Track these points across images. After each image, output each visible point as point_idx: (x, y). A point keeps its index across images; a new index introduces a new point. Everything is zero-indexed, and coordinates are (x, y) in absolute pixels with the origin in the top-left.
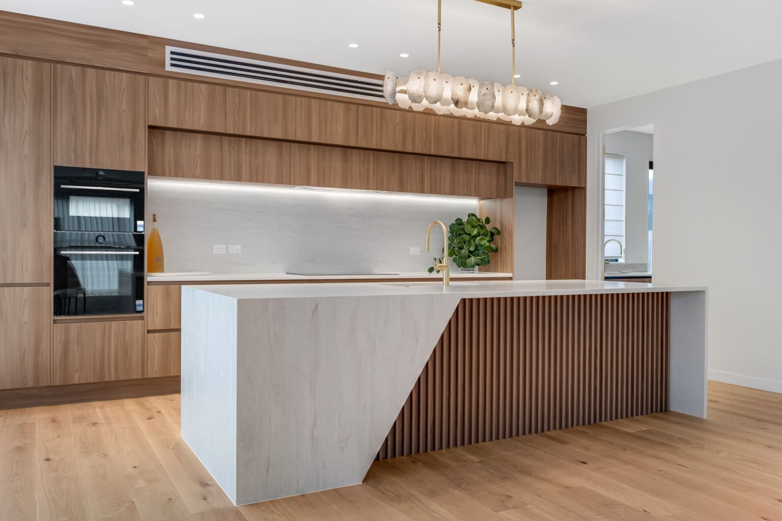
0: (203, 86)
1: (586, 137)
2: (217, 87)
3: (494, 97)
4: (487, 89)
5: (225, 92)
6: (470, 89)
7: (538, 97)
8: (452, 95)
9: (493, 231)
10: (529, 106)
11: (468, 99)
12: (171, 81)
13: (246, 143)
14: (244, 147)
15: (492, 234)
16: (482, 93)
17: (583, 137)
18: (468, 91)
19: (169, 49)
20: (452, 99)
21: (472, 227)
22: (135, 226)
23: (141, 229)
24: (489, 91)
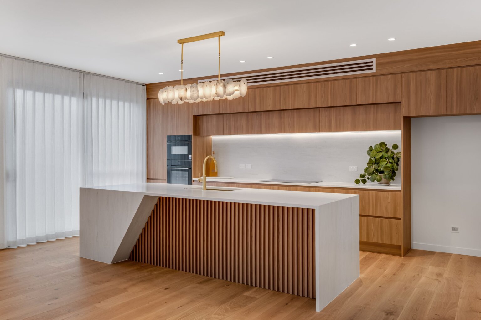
3: (198, 91)
6: (186, 90)
7: (222, 84)
8: (179, 95)
10: (217, 91)
11: (186, 95)
13: (233, 116)
16: (192, 91)
18: (186, 92)
20: (179, 97)
22: (189, 157)
23: (190, 159)
24: (195, 88)
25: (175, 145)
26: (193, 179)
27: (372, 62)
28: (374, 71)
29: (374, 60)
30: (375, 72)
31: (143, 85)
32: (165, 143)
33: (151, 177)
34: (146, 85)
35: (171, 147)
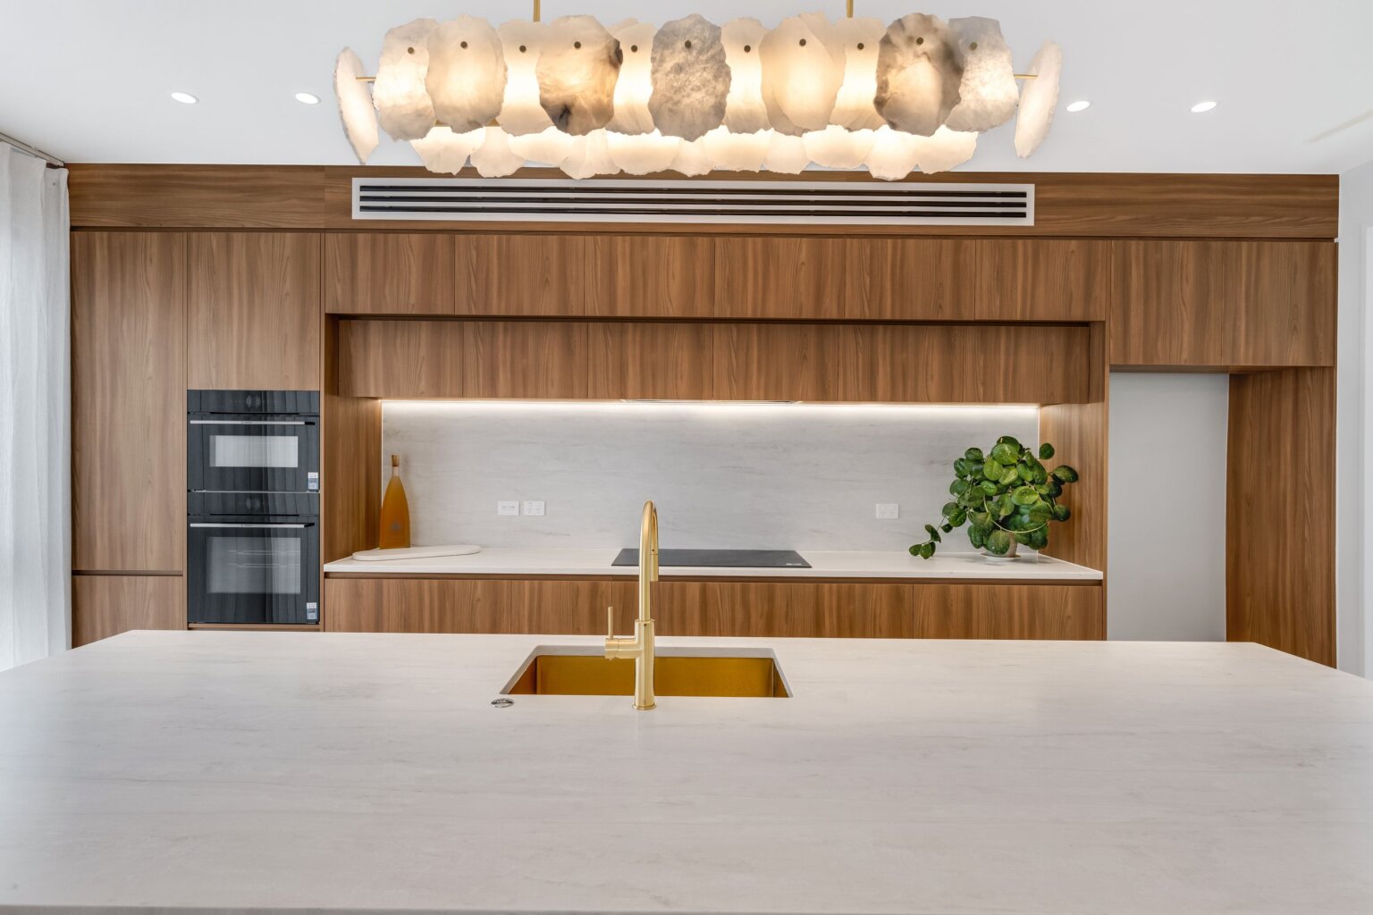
0: (415, 237)
1: (1337, 245)
2: (440, 236)
4: (688, 45)
5: (453, 244)
6: (616, 59)
7: (931, 45)
8: (543, 89)
9: (1060, 474)
10: (892, 88)
11: (610, 95)
12: (361, 237)
13: (505, 330)
14: (501, 337)
15: (1058, 482)
16: (668, 65)
17: (1324, 245)
18: (608, 68)
19: (357, 182)
20: (544, 104)
21: (1004, 466)
22: (303, 482)
23: (313, 486)
24: (700, 52)
26: (328, 567)
27: (1024, 194)
28: (1029, 221)
29: (1030, 189)
30: (1033, 225)
31: (50, 166)
32: (180, 423)
33: (98, 567)
34: (66, 166)
35: (211, 437)
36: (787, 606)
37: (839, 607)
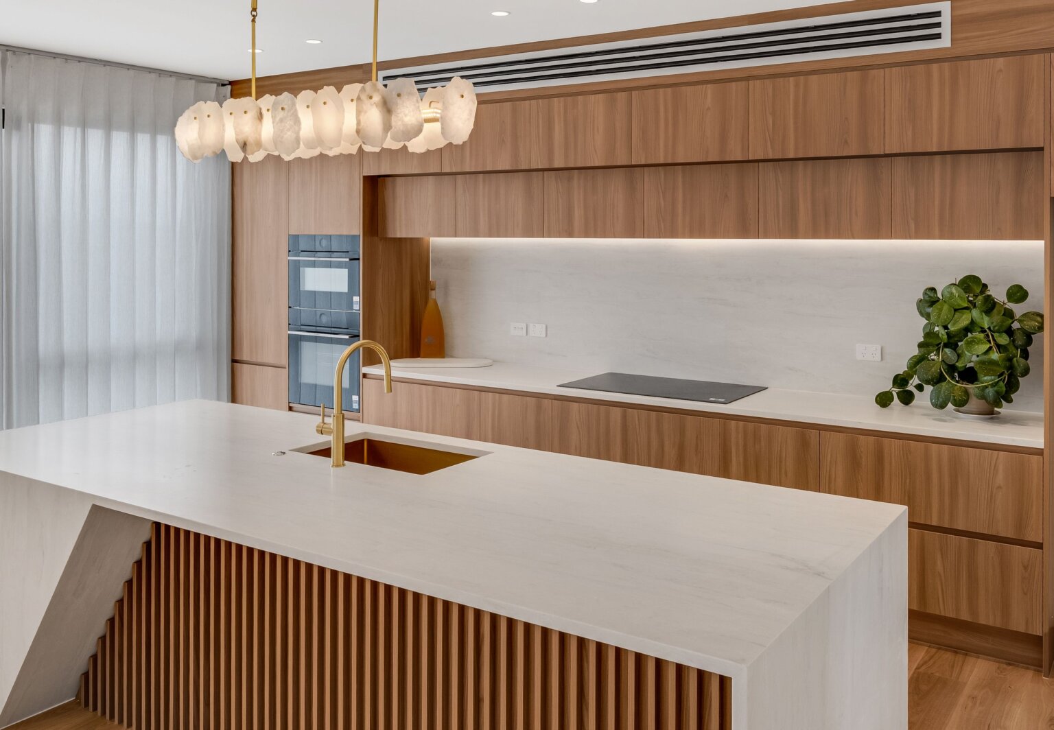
3: (297, 121)
4: (283, 109)
6: (260, 116)
7: (377, 98)
8: (237, 135)
10: (362, 124)
11: (260, 135)
13: (484, 181)
14: (481, 187)
18: (258, 121)
20: (238, 140)
22: (351, 304)
23: (356, 307)
24: (288, 112)
25: (313, 265)
26: (365, 370)
27: (938, 14)
28: (945, 42)
29: (944, 7)
30: (950, 45)
31: (223, 85)
32: (285, 258)
33: (245, 358)
34: (231, 83)
35: (301, 269)
36: (697, 437)
37: (745, 445)
